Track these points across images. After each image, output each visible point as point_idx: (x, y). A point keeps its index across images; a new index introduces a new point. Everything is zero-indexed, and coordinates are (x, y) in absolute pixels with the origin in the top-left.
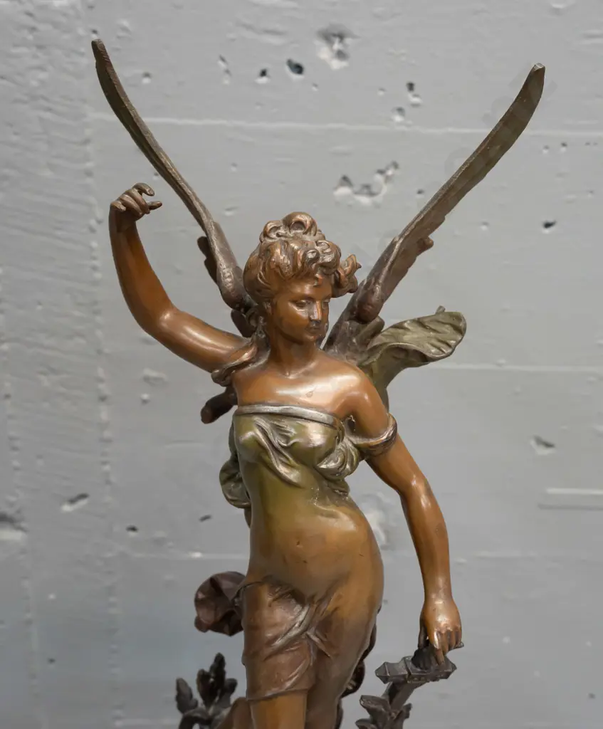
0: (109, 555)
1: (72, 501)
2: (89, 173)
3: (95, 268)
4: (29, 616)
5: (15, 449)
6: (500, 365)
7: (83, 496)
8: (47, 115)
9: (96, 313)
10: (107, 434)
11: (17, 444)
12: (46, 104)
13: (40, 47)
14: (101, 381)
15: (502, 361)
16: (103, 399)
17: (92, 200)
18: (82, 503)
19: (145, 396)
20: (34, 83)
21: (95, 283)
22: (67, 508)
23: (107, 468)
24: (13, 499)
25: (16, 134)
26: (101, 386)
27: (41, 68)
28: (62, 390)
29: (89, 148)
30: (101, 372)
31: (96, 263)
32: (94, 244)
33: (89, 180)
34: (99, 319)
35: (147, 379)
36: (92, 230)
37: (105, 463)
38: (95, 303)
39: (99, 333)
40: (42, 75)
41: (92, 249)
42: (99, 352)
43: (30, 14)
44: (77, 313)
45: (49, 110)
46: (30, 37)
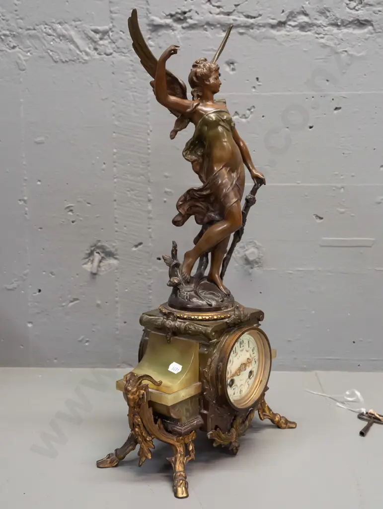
0: (150, 270)
1: (136, 246)
2: (148, 113)
3: (149, 148)
4: (117, 299)
5: (117, 223)
6: (299, 183)
7: (141, 244)
8: (135, 94)
9: (149, 166)
10: (151, 215)
11: (117, 220)
12: (135, 90)
13: (134, 71)
14: (149, 193)
15: (299, 182)
16: (149, 201)
17: (149, 123)
18: (140, 247)
19: (165, 199)
20: (132, 83)
21: (149, 154)
22: (134, 249)
23: (150, 230)
24: (114, 244)
25: (124, 100)
26: (149, 195)
27: (134, 78)
28: (135, 197)
29: (149, 105)
30: (149, 189)
31: (149, 146)
32: (149, 139)
33: (148, 116)
34: (149, 168)
35: (166, 192)
36: (148, 134)
37: (149, 228)
38: (148, 162)
39: (149, 174)
40: (134, 80)
41: (148, 141)
42: (149, 181)
43: (131, 60)
44: (141, 166)
45: (136, 92)
46: (131, 68)
